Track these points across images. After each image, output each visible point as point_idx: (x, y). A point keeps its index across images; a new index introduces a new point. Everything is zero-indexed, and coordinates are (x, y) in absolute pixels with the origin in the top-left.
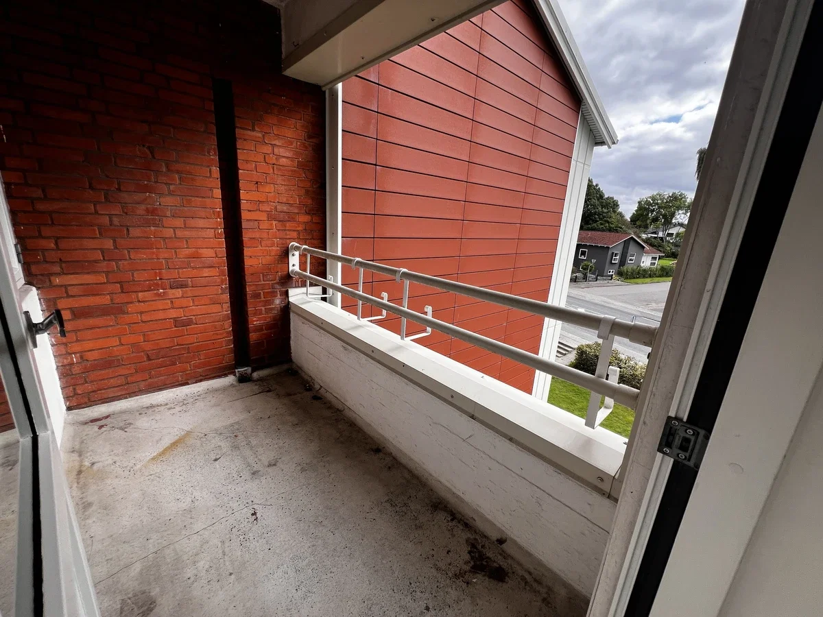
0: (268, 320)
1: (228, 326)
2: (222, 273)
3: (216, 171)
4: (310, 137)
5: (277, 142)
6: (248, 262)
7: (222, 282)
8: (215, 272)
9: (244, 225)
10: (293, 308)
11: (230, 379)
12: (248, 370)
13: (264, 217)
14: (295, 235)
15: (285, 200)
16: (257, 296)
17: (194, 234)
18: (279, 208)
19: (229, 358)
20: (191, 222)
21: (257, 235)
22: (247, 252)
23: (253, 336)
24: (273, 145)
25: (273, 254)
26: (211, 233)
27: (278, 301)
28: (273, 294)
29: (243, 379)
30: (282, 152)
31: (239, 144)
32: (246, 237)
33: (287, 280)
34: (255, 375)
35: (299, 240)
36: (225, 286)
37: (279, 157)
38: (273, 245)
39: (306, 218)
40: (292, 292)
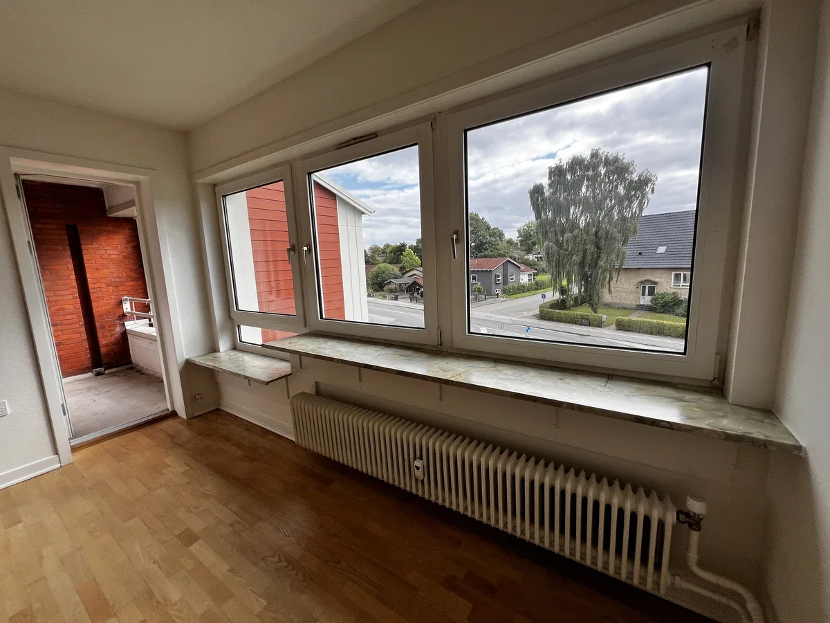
0: (112, 340)
1: (86, 344)
2: (79, 317)
3: (71, 266)
4: (128, 243)
5: (107, 248)
6: (95, 310)
7: (79, 321)
8: (75, 316)
9: (91, 291)
10: (128, 332)
11: (90, 374)
12: (103, 369)
13: (104, 285)
14: (126, 292)
15: (116, 275)
16: (103, 327)
17: (60, 298)
18: (113, 280)
19: (88, 363)
20: (59, 293)
21: (101, 295)
22: (94, 305)
23: (103, 350)
24: (105, 250)
25: (112, 304)
26: (71, 297)
27: (118, 329)
28: (115, 326)
29: (98, 374)
30: (111, 252)
31: (83, 252)
32: (93, 297)
33: (123, 317)
34: (107, 372)
35: (128, 295)
36: (82, 323)
37: (110, 255)
38: (111, 299)
39: (132, 283)
40: (126, 323)
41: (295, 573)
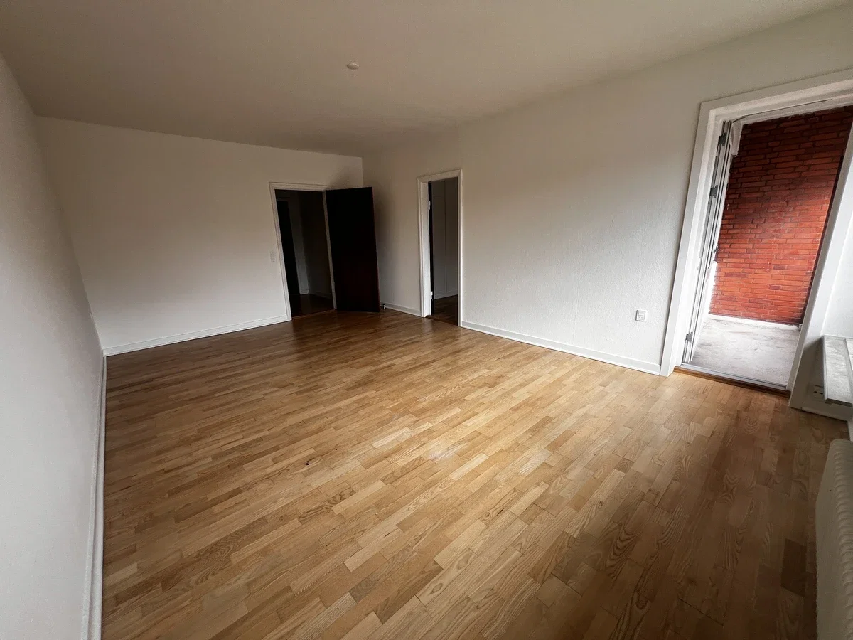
20: (799, 235)
36: (810, 272)
41: (612, 557)
